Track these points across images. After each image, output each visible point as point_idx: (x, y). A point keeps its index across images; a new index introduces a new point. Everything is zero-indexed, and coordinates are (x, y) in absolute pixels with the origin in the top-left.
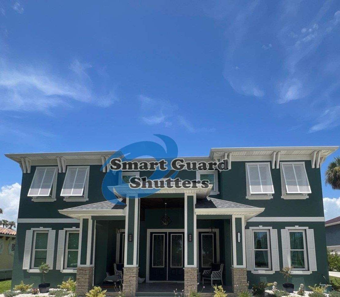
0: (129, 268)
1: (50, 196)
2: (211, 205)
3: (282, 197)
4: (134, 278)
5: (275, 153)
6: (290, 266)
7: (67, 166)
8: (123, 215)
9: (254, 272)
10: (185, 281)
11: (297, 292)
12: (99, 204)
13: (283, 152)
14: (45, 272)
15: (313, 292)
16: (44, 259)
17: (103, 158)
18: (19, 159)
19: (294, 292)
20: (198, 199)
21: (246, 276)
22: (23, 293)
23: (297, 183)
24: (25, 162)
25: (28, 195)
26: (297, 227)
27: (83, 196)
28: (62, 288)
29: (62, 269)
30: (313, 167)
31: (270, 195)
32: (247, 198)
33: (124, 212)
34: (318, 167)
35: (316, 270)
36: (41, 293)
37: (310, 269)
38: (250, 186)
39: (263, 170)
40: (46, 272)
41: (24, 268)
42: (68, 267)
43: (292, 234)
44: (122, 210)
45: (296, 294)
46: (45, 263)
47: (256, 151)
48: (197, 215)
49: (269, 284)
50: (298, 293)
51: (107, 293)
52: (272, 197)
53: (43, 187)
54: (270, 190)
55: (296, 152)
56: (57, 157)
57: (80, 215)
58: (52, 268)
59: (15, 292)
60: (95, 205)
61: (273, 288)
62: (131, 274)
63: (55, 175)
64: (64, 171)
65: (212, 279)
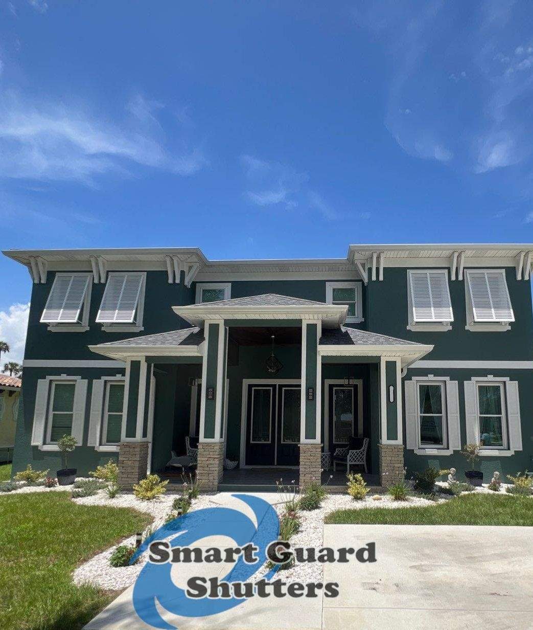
0: (208, 444)
1: (77, 323)
2: (346, 340)
3: (467, 328)
4: (216, 460)
5: (456, 255)
6: (478, 442)
7: (108, 272)
8: (199, 355)
9: (418, 452)
10: (301, 466)
11: (487, 485)
12: (159, 336)
13: (469, 253)
14: (67, 449)
15: (513, 486)
16: (68, 429)
17: (168, 260)
18: (27, 259)
19: (483, 485)
20: (324, 330)
21: (403, 459)
22: (29, 486)
23: (492, 304)
24: (37, 264)
25: (42, 321)
26: (490, 378)
27: (133, 324)
28: (96, 477)
29: (98, 444)
30: (519, 278)
31: (447, 325)
32: (408, 328)
33: (201, 351)
34: (526, 278)
35: (521, 449)
36: (60, 484)
37: (511, 447)
38: (414, 309)
39: (436, 282)
40: (70, 450)
41: (33, 444)
42: (108, 441)
43: (483, 390)
44: (196, 346)
45: (486, 489)
46: (70, 434)
47: (424, 250)
48: (323, 357)
49: (442, 472)
50: (489, 487)
51: (171, 485)
52: (450, 328)
53: (67, 307)
54: (447, 316)
55: (490, 253)
56: (91, 256)
57: (125, 354)
58: (80, 444)
59: (17, 483)
60: (151, 338)
61: (449, 478)
62: (211, 453)
63: (88, 286)
64: (103, 281)
65: (349, 463)
